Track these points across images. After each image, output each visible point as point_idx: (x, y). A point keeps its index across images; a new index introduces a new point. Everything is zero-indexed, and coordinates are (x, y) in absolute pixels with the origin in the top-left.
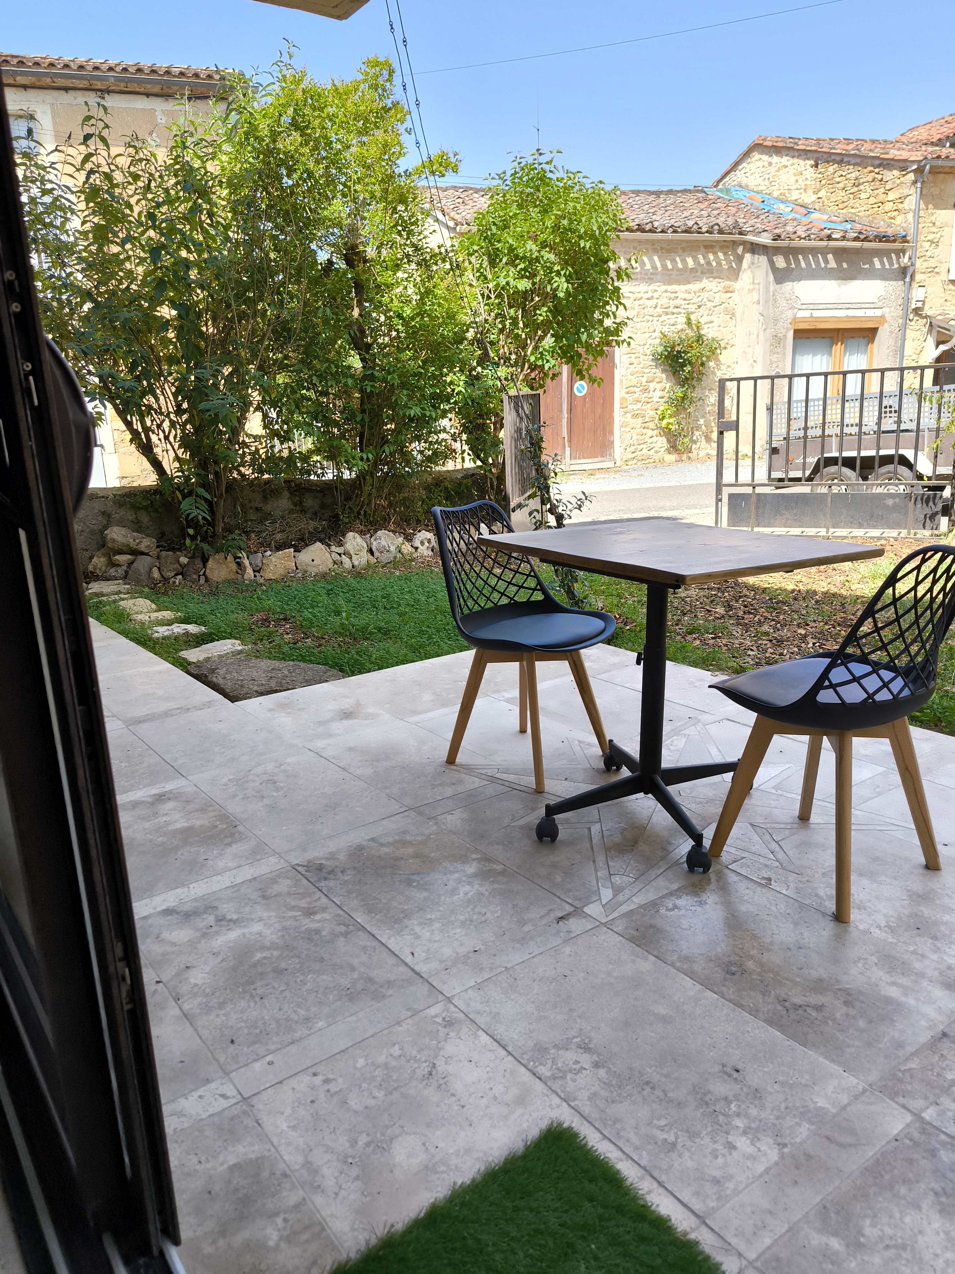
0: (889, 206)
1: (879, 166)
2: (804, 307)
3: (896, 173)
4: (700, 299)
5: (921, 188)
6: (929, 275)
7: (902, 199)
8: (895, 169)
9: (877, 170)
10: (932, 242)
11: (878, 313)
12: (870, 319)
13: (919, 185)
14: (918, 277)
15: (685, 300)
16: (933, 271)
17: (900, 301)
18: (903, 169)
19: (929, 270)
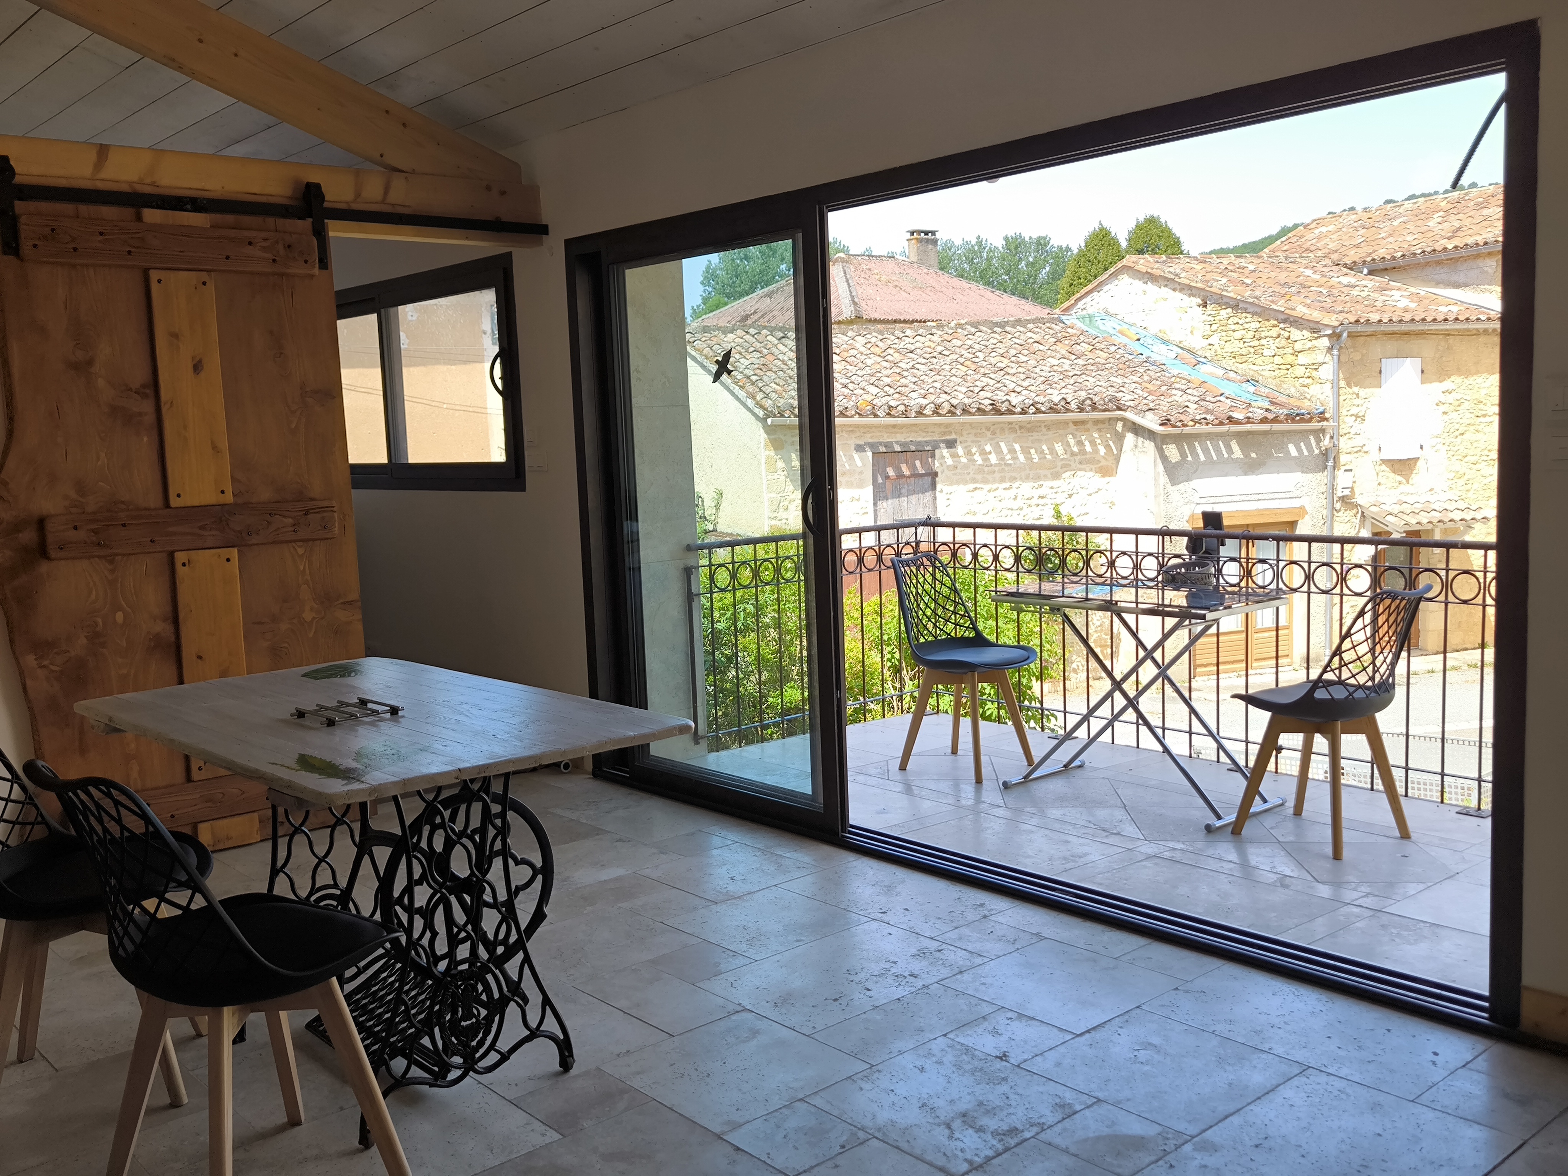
0: (1299, 371)
1: (1285, 321)
2: (1203, 501)
3: (1307, 334)
4: (1071, 487)
5: (1339, 356)
6: (1356, 455)
7: (1316, 366)
8: (1306, 329)
9: (1282, 325)
10: (1357, 416)
11: (1296, 503)
12: (1286, 511)
13: (1335, 352)
14: (1343, 458)
15: (1052, 488)
16: (1360, 450)
17: (1323, 489)
18: (1314, 331)
19: (1356, 449)
